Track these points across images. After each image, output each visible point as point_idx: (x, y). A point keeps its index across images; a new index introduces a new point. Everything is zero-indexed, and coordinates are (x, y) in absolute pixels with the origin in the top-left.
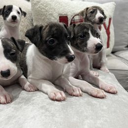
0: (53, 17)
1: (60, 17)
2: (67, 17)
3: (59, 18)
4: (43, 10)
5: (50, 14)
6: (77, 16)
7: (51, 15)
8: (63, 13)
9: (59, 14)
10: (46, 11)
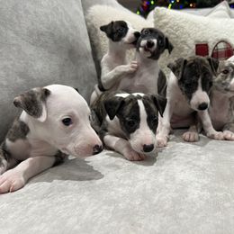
0: (187, 46)
1: (197, 45)
2: (206, 45)
3: (194, 47)
4: (172, 36)
5: (182, 42)
6: (222, 44)
7: (184, 42)
8: (202, 40)
9: (196, 41)
10: (177, 37)
